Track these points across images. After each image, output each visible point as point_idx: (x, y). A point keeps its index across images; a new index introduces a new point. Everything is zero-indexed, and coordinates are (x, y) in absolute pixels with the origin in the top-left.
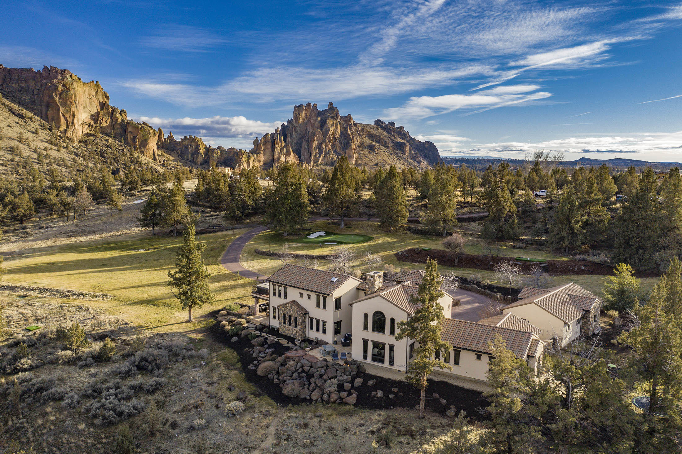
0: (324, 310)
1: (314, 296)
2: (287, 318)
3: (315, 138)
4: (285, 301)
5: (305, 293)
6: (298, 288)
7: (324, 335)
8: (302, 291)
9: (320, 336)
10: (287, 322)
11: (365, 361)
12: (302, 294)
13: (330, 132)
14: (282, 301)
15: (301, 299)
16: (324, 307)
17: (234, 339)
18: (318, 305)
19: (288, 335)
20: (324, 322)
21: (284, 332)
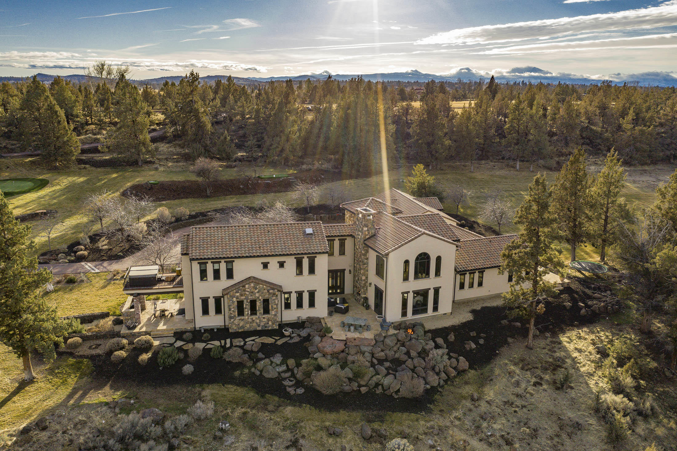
0: (312, 277)
1: (291, 263)
2: (247, 306)
4: (231, 282)
5: (273, 262)
6: (258, 256)
7: (312, 309)
8: (265, 260)
9: (306, 313)
10: (247, 311)
11: (405, 319)
12: (265, 266)
14: (224, 283)
15: (265, 271)
16: (312, 270)
17: (188, 369)
18: (300, 272)
19: (252, 329)
20: (312, 294)
21: (243, 327)
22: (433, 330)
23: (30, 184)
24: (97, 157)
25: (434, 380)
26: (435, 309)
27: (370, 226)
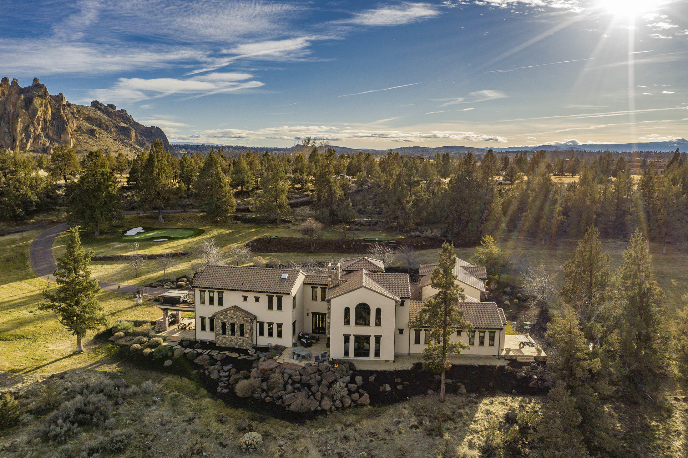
0: (280, 312)
1: (264, 299)
2: (228, 327)
3: (20, 120)
4: (220, 308)
5: (251, 297)
6: (240, 290)
7: (279, 339)
8: (245, 294)
9: (274, 341)
10: (229, 332)
11: (347, 358)
12: (245, 298)
13: (39, 113)
14: (216, 308)
15: (245, 303)
16: (280, 307)
17: (168, 363)
18: (270, 307)
19: (231, 346)
20: (280, 326)
21: (225, 343)
22: (364, 371)
23: (192, 232)
24: (249, 215)
25: (327, 404)
26: (377, 354)
27: (333, 277)
